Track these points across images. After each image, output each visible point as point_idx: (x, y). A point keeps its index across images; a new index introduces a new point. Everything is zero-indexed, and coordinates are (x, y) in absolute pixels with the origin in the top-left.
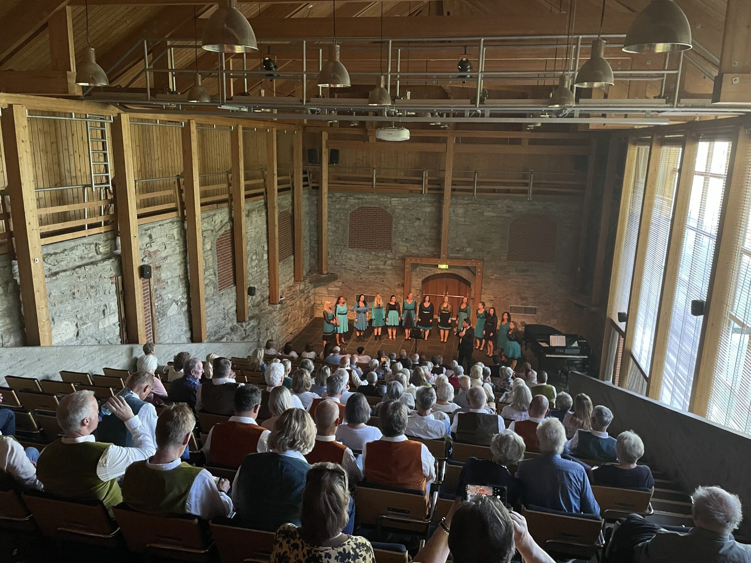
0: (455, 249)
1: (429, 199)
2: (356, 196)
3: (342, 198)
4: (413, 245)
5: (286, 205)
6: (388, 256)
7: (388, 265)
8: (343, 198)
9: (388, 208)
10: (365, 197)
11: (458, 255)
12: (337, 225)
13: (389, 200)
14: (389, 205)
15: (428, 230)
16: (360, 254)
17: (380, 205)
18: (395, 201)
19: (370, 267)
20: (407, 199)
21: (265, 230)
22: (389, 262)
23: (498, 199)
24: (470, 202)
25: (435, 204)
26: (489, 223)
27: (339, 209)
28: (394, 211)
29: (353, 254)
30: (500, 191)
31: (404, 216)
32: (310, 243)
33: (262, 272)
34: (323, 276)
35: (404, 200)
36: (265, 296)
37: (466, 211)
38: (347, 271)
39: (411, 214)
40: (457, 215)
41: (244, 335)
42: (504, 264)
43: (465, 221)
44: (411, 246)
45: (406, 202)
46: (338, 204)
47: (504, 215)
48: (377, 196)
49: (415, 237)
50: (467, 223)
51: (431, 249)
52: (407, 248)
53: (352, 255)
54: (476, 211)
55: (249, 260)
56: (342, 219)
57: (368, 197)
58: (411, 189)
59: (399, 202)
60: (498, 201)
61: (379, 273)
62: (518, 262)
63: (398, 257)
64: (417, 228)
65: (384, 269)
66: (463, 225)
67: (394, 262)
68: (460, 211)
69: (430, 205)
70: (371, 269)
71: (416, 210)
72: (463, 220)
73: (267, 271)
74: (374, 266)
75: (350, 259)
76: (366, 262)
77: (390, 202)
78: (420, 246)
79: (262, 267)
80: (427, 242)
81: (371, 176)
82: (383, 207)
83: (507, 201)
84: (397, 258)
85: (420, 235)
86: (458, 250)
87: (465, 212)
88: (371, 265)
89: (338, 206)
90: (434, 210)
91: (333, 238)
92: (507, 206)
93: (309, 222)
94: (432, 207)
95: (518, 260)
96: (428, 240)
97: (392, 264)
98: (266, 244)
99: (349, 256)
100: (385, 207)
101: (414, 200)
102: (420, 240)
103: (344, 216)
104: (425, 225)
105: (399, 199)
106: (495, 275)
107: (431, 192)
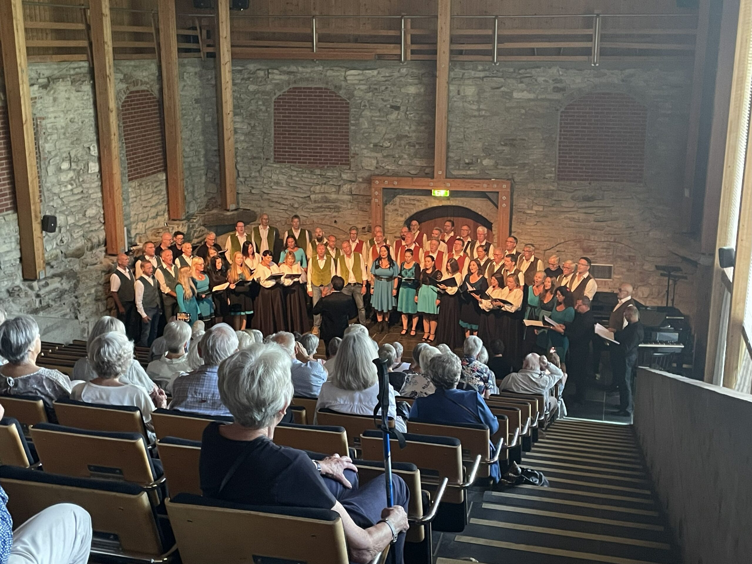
0: (462, 162)
1: (415, 71)
2: (285, 68)
3: (258, 72)
4: (387, 156)
5: (146, 79)
6: (344, 176)
7: (344, 193)
8: (261, 73)
9: (340, 89)
10: (300, 69)
11: (469, 172)
12: (252, 123)
13: (343, 74)
14: (343, 83)
15: (413, 128)
16: (295, 173)
17: (327, 84)
18: (353, 75)
19: (312, 197)
20: (375, 72)
21: (93, 119)
22: (346, 188)
23: (538, 67)
24: (487, 73)
25: (425, 80)
26: (523, 111)
27: (255, 93)
28: (352, 95)
29: (283, 173)
30: (542, 52)
31: (371, 104)
32: (205, 156)
33: (85, 196)
34: (229, 213)
35: (369, 73)
36: (95, 241)
37: (480, 92)
38: (272, 204)
39: (383, 99)
40: (464, 98)
41: (37, 305)
42: (551, 188)
43: (479, 110)
44: (384, 157)
45: (373, 76)
46: (253, 83)
47: (549, 97)
48: (321, 68)
49: (390, 140)
50: (484, 113)
51: (418, 163)
52: (377, 163)
53: (281, 177)
54: (497, 92)
55: (51, 169)
56: (261, 110)
57: (304, 70)
58: (379, 51)
59: (361, 77)
60: (538, 70)
61: (328, 207)
62: (575, 182)
63: (362, 177)
64: (394, 125)
65: (337, 200)
66: (475, 116)
67: (354, 186)
68: (470, 91)
69: (416, 81)
70: (315, 202)
71: (392, 91)
72: (475, 107)
73: (100, 195)
74: (320, 196)
75: (277, 183)
76: (305, 188)
77: (345, 78)
78: (400, 158)
79: (84, 185)
80: (412, 150)
81: (309, 31)
82: (332, 88)
83: (554, 71)
84: (360, 180)
85: (400, 138)
86: (468, 164)
87: (478, 94)
88: (314, 193)
89: (252, 88)
90: (422, 90)
91: (245, 145)
92: (556, 81)
93: (203, 118)
94: (419, 86)
95: (575, 180)
96: (414, 146)
97: (351, 191)
98: (95, 145)
99: (274, 178)
100: (336, 87)
101: (386, 72)
102: (400, 146)
103: (264, 104)
104: (407, 119)
105: (360, 72)
106: (536, 208)
107: (416, 57)
